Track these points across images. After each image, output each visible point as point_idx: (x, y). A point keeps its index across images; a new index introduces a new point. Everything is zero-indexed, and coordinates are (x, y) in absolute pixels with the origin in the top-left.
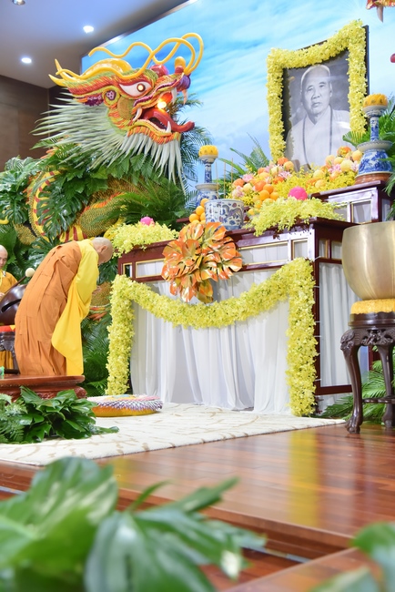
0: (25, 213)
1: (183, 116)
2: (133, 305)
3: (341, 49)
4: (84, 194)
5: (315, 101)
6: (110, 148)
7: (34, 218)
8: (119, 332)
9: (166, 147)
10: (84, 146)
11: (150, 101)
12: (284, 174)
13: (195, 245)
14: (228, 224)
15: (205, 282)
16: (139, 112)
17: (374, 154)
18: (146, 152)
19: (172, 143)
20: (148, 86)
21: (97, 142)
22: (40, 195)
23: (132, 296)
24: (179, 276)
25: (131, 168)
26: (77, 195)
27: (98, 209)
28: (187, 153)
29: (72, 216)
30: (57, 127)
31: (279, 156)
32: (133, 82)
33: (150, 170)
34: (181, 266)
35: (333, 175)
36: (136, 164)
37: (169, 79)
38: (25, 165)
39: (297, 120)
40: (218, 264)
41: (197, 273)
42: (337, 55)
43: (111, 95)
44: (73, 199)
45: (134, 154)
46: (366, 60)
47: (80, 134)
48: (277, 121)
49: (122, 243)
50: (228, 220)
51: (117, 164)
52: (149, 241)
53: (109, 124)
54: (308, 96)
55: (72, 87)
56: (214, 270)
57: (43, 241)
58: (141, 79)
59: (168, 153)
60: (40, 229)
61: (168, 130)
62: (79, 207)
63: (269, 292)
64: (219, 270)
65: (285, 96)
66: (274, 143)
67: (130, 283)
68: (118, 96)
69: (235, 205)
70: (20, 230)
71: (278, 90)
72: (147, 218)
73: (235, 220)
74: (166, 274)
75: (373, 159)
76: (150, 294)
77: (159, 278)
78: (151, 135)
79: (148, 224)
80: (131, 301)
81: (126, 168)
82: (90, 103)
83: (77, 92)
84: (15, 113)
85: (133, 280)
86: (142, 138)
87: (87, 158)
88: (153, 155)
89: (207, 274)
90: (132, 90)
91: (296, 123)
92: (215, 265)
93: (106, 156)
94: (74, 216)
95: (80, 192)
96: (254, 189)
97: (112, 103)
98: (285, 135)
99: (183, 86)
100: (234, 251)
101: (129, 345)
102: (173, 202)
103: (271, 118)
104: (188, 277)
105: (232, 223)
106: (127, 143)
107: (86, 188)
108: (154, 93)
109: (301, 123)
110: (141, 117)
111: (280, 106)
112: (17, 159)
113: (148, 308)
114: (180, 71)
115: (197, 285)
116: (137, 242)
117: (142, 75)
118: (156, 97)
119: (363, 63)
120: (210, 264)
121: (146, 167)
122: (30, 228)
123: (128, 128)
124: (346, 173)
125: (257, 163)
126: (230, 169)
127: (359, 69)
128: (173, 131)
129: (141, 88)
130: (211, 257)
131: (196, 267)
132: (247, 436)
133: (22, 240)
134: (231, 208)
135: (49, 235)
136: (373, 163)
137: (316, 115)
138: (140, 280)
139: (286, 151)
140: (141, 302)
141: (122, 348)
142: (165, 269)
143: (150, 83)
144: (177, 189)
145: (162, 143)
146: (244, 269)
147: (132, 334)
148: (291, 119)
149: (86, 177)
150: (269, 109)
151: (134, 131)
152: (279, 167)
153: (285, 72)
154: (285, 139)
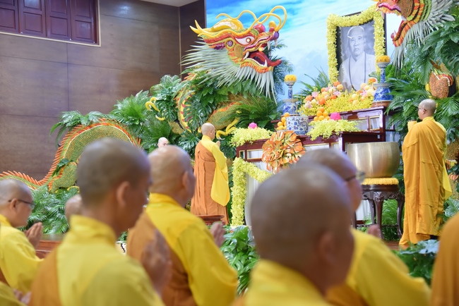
0: (175, 113)
1: (275, 54)
2: (246, 175)
3: (369, 19)
4: (214, 103)
5: (356, 47)
6: (229, 75)
7: (182, 117)
8: (238, 191)
9: (264, 75)
10: (212, 73)
11: (254, 48)
12: (336, 93)
13: (280, 144)
14: (299, 130)
15: (285, 164)
16: (247, 54)
17: (382, 90)
18: (252, 78)
19: (268, 73)
20: (252, 39)
21: (220, 70)
22: (185, 103)
23: (245, 170)
24: (271, 160)
25: (243, 89)
26: (209, 104)
27: (222, 112)
28: (277, 77)
29: (206, 117)
30: (195, 60)
31: (335, 80)
32: (244, 36)
33: (254, 89)
34: (272, 155)
35: (362, 98)
36: (245, 86)
37: (265, 35)
38: (174, 81)
39: (346, 58)
40: (292, 154)
41: (281, 160)
42: (368, 22)
43: (230, 43)
44: (207, 106)
45: (244, 79)
46: (384, 26)
47: (210, 65)
48: (333, 58)
49: (239, 139)
50: (299, 128)
51: (234, 86)
52: (255, 138)
53: (229, 59)
54: (352, 44)
55: (206, 38)
56: (290, 158)
57: (188, 132)
58: (249, 34)
59: (266, 79)
60: (185, 124)
61: (266, 65)
62: (211, 111)
64: (293, 157)
65: (338, 43)
66: (331, 72)
67: (244, 162)
68: (234, 44)
69: (302, 119)
70: (172, 124)
71: (333, 40)
72: (253, 124)
73: (303, 128)
74: (264, 159)
75: (381, 93)
76: (255, 169)
77: (259, 160)
78: (255, 68)
79: (254, 128)
80: (245, 173)
81: (240, 89)
82: (217, 48)
83: (209, 41)
84: (156, 28)
85: (246, 160)
86: (249, 70)
88: (256, 80)
89: (287, 160)
90: (243, 41)
91: (345, 59)
92: (290, 155)
93: (226, 80)
95: (211, 102)
96: (318, 103)
97: (230, 48)
98: (338, 67)
99: (275, 38)
100: (301, 147)
101: (243, 198)
102: (269, 109)
103: (329, 57)
104: (276, 161)
105: (301, 129)
106: (241, 72)
107: (215, 100)
108: (256, 43)
109: (348, 60)
110: (248, 57)
111: (335, 50)
112: (168, 76)
113: (254, 177)
114: (272, 30)
115: (281, 165)
116: (248, 139)
117: (249, 32)
118: (258, 46)
119: (382, 28)
120: (288, 155)
121: (252, 88)
122: (179, 124)
123: (240, 63)
124: (369, 97)
125: (322, 84)
126: (304, 88)
127: (380, 32)
128: (268, 65)
129: (248, 40)
130: (288, 151)
131: (281, 156)
133: (173, 131)
134: (301, 121)
135: (191, 129)
136: (381, 95)
137: (357, 56)
138: (249, 161)
139: (339, 77)
140: (250, 174)
141: (240, 200)
142: (263, 156)
143: (254, 37)
144: (271, 101)
145: (261, 73)
147: (245, 192)
148: (342, 57)
149: (215, 92)
150: (328, 51)
151: (245, 65)
152: (333, 88)
153: (338, 29)
154: (338, 70)
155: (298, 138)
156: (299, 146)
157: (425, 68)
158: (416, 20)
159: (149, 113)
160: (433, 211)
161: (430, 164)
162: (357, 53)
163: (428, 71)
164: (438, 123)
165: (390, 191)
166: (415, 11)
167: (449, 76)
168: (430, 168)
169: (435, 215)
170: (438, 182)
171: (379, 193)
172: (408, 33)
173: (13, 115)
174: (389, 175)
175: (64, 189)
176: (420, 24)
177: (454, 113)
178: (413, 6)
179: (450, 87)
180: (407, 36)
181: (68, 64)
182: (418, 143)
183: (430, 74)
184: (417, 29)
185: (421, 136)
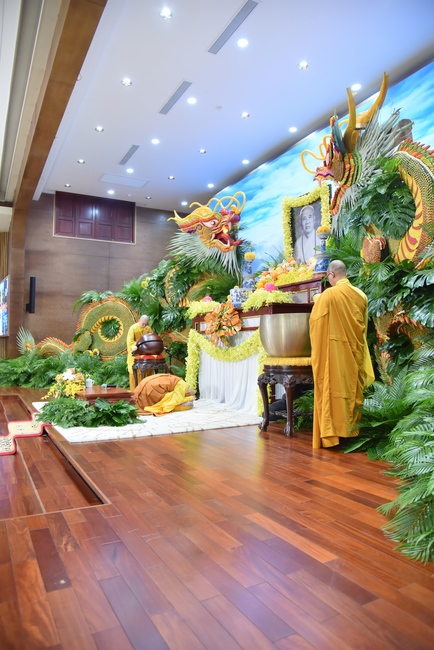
0: (163, 290)
3: (317, 197)
5: (307, 225)
6: (201, 255)
7: (167, 294)
9: (227, 254)
10: (189, 255)
11: (218, 230)
12: (289, 268)
14: (240, 303)
15: (221, 337)
16: (214, 236)
17: (322, 261)
18: (218, 257)
19: (231, 251)
20: (217, 221)
21: (195, 252)
22: (170, 281)
23: (197, 341)
24: (211, 332)
25: (209, 267)
26: (185, 281)
27: (197, 288)
28: (239, 255)
29: (183, 293)
30: (177, 245)
31: (289, 257)
32: (210, 220)
33: (220, 267)
34: (213, 327)
36: (212, 264)
37: (227, 218)
40: (229, 327)
41: (218, 332)
42: (316, 201)
43: (199, 227)
44: (183, 284)
45: (212, 258)
47: (188, 248)
48: (288, 237)
50: (241, 301)
51: (203, 265)
54: (304, 223)
55: (181, 224)
56: (226, 331)
58: (214, 218)
61: (229, 245)
62: (187, 288)
63: (251, 345)
65: (292, 222)
66: (287, 249)
68: (203, 228)
69: (244, 291)
71: (288, 219)
75: (321, 264)
77: (205, 332)
78: (219, 248)
82: (190, 232)
83: (183, 227)
85: (198, 331)
86: (216, 250)
87: (190, 261)
88: (221, 258)
89: (222, 333)
90: (209, 224)
92: (227, 327)
93: (199, 260)
94: (185, 292)
97: (200, 232)
98: (293, 244)
99: (236, 220)
100: (238, 319)
103: (285, 235)
104: (215, 333)
105: (243, 301)
106: (209, 252)
107: (189, 278)
108: (220, 225)
109: (301, 238)
110: (215, 238)
111: (290, 229)
114: (233, 213)
115: (218, 338)
117: (213, 216)
118: (222, 227)
120: (224, 327)
121: (218, 265)
122: (166, 299)
123: (209, 244)
125: (281, 258)
127: (326, 208)
128: (231, 245)
129: (213, 223)
130: (225, 323)
132: (203, 430)
136: (321, 266)
137: (308, 233)
138: (200, 333)
139: (294, 253)
142: (206, 328)
145: (225, 252)
146: (243, 329)
148: (297, 236)
149: (188, 272)
150: (283, 230)
151: (212, 245)
152: (287, 264)
153: (292, 210)
154: (293, 247)
155: (235, 310)
156: (236, 319)
157: (358, 232)
158: (349, 183)
159: (146, 291)
160: (348, 404)
161: (344, 342)
162: (308, 230)
163: (361, 236)
164: (356, 289)
165: (305, 373)
166: (347, 174)
167: (381, 239)
168: (345, 347)
169: (352, 410)
170: (356, 366)
171: (289, 376)
172: (343, 199)
173: (66, 296)
174: (305, 354)
175: (81, 352)
176: (353, 186)
177: (384, 279)
178: (345, 169)
179: (383, 251)
180: (341, 202)
181: (109, 258)
182: (328, 313)
183: (363, 239)
184: (351, 193)
185: (332, 304)
